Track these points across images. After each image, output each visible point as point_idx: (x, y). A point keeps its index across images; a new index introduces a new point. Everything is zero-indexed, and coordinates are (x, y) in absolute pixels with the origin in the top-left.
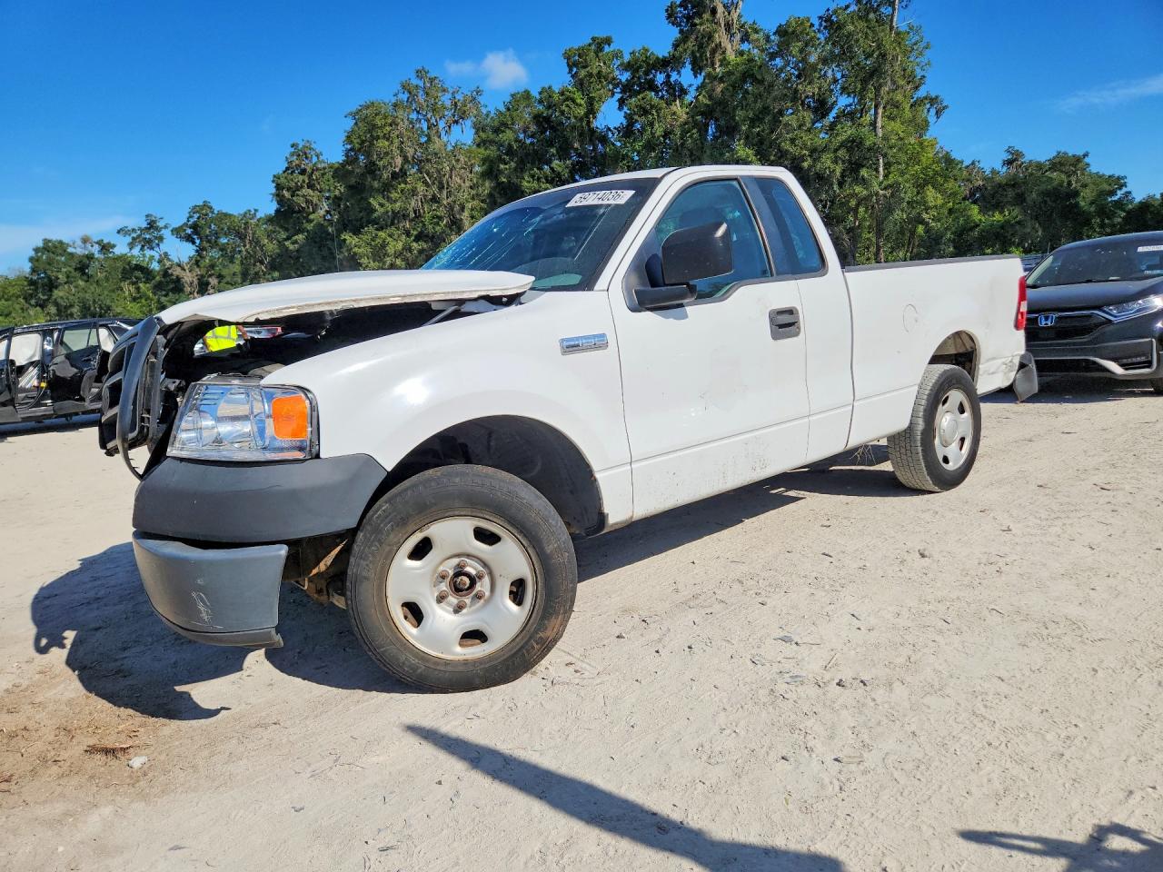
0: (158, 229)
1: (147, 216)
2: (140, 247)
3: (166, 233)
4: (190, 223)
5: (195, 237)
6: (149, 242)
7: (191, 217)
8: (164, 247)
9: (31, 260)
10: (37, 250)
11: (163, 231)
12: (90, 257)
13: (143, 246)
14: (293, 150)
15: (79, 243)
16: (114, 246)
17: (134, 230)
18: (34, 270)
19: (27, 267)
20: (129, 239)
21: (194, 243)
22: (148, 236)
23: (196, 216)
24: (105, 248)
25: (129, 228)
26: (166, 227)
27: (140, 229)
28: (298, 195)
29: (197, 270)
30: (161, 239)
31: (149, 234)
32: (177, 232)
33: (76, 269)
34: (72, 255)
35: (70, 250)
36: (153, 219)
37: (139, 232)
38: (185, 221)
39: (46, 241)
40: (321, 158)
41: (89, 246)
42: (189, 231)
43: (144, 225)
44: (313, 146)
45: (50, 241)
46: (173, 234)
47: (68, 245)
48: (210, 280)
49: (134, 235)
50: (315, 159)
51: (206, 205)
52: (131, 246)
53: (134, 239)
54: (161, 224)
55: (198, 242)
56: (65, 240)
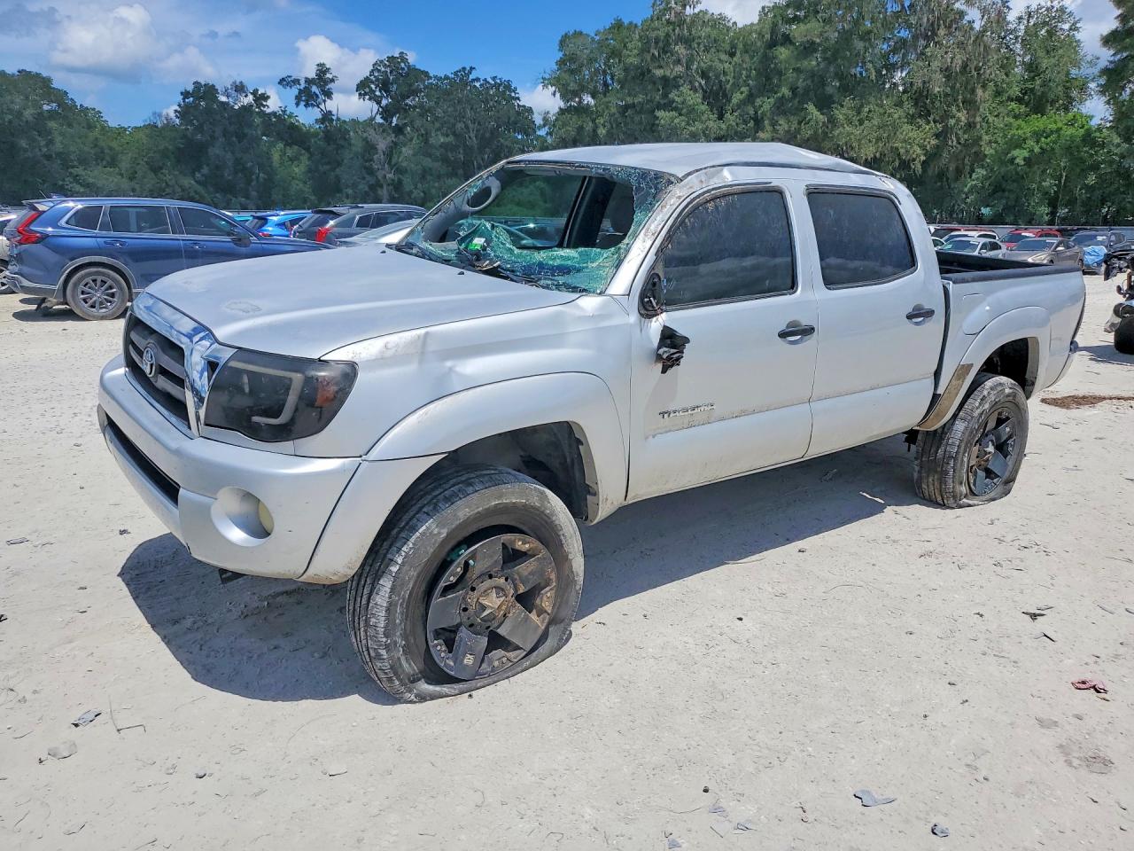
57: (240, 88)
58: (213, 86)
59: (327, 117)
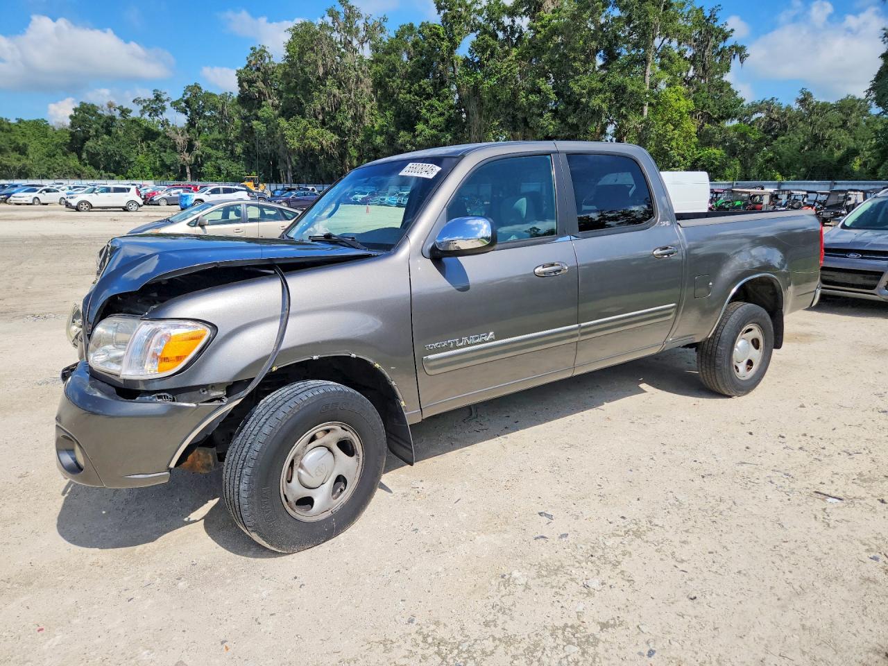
0: (161, 101)
1: (154, 91)
2: (148, 113)
3: (167, 104)
4: (185, 98)
5: (188, 109)
6: (155, 111)
7: (186, 94)
8: (165, 116)
9: (71, 117)
10: (75, 110)
11: (166, 103)
12: (113, 119)
13: (151, 114)
14: (252, 52)
15: (106, 106)
16: (131, 111)
17: (144, 100)
18: (72, 125)
19: (68, 122)
20: (141, 107)
21: (186, 114)
22: (154, 106)
23: (189, 93)
24: (124, 112)
25: (142, 99)
26: (168, 100)
27: (149, 100)
28: (253, 86)
29: (187, 134)
30: (164, 109)
31: (156, 105)
32: (175, 104)
33: (102, 127)
34: (100, 116)
35: (99, 112)
36: (159, 93)
37: (148, 102)
38: (181, 97)
39: (82, 104)
40: (272, 60)
41: (112, 109)
42: (183, 105)
43: (152, 97)
44: (267, 50)
45: (85, 104)
46: (171, 106)
47: (98, 107)
48: (196, 142)
49: (145, 104)
50: (267, 61)
51: (197, 87)
52: (142, 112)
53: (144, 107)
54: (164, 97)
55: (189, 113)
56: (96, 104)
57: (110, 105)
58: (93, 105)
59: (165, 123)
